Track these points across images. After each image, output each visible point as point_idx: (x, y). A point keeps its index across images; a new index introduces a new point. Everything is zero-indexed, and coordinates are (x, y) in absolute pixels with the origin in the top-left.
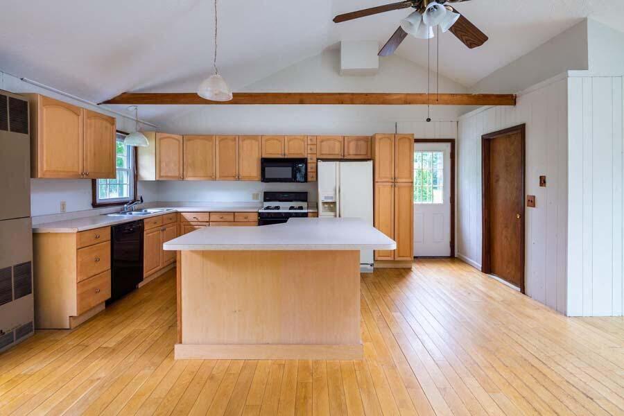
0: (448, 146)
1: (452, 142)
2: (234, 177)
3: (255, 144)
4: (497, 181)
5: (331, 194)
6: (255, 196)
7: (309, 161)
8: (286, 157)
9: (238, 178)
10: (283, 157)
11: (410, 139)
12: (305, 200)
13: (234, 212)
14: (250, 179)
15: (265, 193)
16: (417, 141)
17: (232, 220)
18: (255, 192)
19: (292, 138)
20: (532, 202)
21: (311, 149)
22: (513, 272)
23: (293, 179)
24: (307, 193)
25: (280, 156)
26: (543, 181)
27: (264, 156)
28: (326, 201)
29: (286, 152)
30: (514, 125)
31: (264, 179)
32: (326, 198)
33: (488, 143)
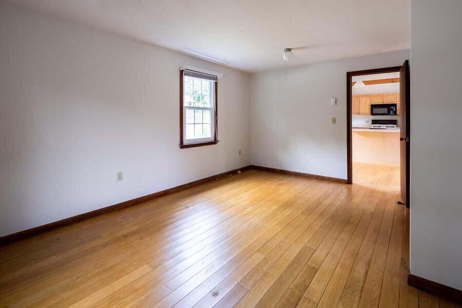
3: (368, 99)
6: (367, 122)
7: (397, 105)
10: (383, 104)
12: (396, 124)
14: (365, 114)
15: (372, 120)
18: (367, 120)
19: (388, 95)
23: (388, 114)
24: (396, 120)
25: (381, 104)
27: (373, 104)
29: (384, 101)
31: (372, 114)
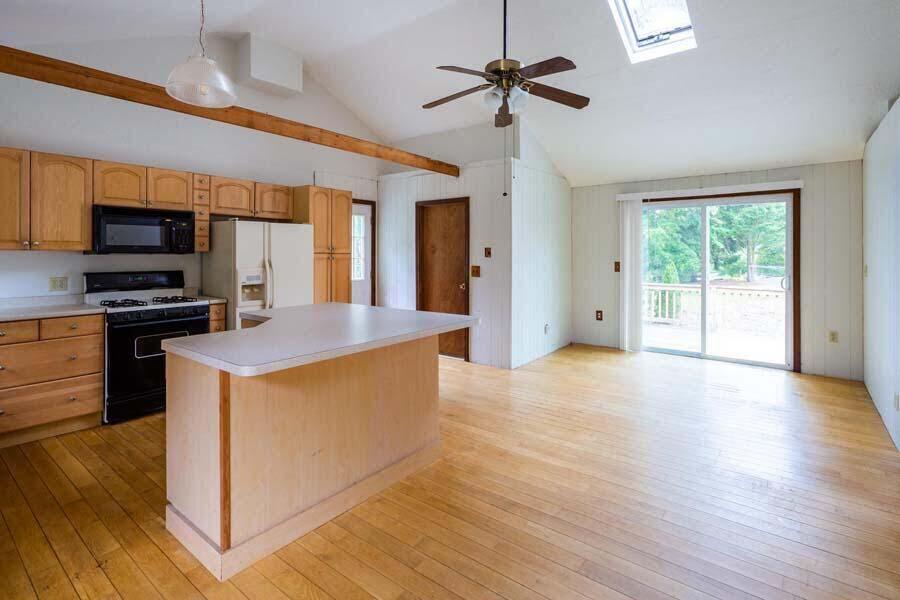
0: (368, 208)
1: (372, 204)
2: (21, 242)
3: (77, 176)
4: (434, 252)
5: (256, 271)
6: (60, 283)
7: (197, 216)
8: (150, 207)
9: (27, 243)
10: (144, 206)
11: (348, 198)
13: (39, 320)
14: (62, 247)
15: (88, 275)
16: (356, 201)
17: (35, 335)
19: (165, 174)
20: (477, 272)
21: (201, 197)
22: (453, 344)
25: (136, 205)
26: (488, 252)
27: (100, 201)
28: (248, 283)
29: (151, 198)
30: (457, 196)
32: (249, 278)
33: (423, 209)
